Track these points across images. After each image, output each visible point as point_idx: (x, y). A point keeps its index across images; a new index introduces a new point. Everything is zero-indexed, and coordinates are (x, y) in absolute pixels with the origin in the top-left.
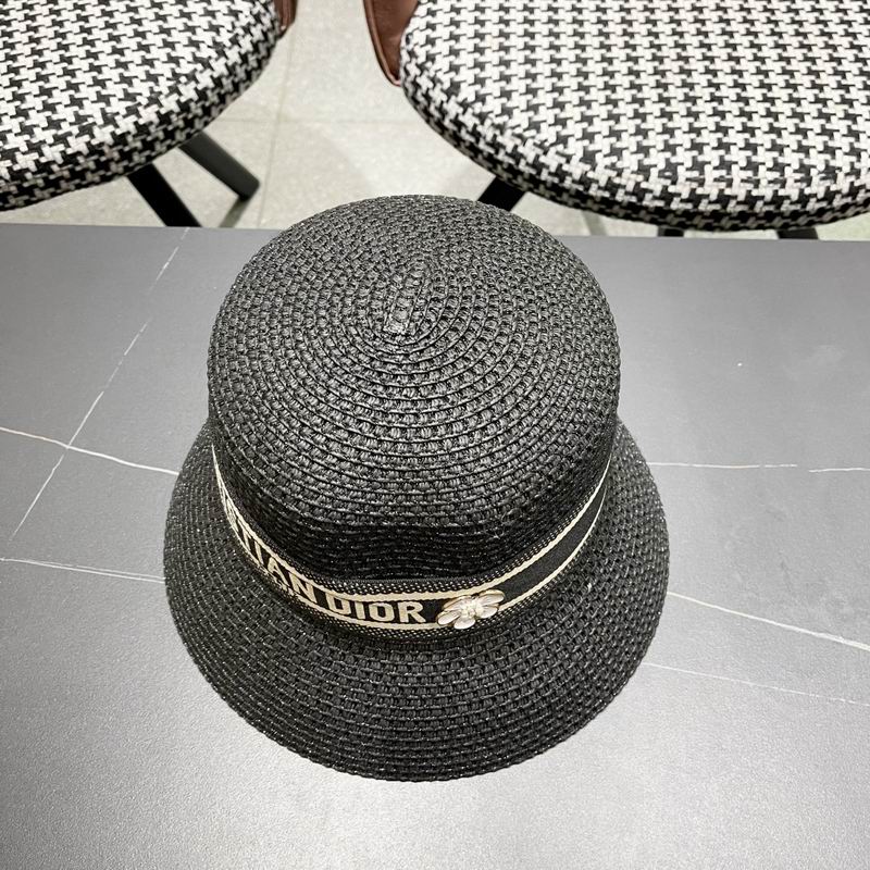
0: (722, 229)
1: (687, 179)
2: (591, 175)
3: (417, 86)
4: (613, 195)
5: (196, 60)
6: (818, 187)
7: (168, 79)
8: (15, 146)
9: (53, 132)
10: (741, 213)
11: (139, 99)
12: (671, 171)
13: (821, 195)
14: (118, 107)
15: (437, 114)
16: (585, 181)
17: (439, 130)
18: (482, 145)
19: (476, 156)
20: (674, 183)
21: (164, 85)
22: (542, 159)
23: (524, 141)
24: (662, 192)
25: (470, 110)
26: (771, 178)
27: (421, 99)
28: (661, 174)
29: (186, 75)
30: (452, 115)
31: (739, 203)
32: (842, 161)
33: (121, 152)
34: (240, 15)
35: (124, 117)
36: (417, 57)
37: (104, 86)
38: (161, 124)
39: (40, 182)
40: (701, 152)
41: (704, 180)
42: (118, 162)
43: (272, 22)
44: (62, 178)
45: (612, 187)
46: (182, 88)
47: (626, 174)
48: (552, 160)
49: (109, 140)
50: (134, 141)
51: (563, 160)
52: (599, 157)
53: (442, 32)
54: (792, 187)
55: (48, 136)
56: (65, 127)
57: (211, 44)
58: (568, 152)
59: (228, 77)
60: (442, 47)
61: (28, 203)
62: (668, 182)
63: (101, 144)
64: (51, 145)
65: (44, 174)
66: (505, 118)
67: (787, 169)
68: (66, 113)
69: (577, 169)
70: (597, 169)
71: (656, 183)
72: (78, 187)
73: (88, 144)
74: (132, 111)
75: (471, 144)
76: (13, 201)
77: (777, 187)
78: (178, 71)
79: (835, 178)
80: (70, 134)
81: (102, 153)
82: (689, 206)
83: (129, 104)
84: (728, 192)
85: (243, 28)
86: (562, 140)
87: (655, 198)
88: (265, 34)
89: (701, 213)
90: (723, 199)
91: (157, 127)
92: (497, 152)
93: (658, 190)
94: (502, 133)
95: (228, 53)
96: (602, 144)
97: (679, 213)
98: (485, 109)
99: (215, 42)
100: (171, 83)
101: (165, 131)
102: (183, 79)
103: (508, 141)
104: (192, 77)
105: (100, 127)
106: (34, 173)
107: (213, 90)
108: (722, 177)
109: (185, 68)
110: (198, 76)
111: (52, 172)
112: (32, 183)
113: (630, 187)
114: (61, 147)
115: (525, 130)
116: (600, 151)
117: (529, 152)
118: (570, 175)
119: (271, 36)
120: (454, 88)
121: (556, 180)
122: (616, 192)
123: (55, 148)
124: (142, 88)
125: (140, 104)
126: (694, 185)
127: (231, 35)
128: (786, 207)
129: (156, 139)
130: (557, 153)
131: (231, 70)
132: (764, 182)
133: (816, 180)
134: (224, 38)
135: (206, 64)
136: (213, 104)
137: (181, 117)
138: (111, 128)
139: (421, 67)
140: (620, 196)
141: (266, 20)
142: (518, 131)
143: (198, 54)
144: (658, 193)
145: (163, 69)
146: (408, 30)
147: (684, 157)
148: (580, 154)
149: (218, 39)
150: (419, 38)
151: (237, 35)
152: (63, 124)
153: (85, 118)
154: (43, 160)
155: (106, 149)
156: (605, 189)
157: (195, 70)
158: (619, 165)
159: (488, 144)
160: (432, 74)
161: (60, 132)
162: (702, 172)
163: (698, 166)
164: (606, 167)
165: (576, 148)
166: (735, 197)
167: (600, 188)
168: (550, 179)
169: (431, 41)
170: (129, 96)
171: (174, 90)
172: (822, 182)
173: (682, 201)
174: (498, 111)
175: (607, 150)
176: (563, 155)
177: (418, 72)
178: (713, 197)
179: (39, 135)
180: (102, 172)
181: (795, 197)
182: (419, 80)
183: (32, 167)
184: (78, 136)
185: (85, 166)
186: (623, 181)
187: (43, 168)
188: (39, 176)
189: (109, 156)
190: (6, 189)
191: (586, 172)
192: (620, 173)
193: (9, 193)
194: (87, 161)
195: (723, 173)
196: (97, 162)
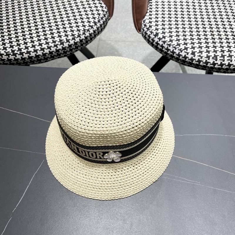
0: (228, 73)
1: (220, 60)
2: (194, 58)
3: (146, 33)
4: (200, 63)
5: (90, 26)
7: (83, 31)
8: (44, 47)
9: (54, 44)
10: (234, 69)
11: (75, 36)
12: (215, 57)
14: (70, 38)
15: (151, 41)
16: (192, 59)
17: (152, 45)
18: (164, 49)
19: (162, 52)
20: (216, 61)
21: (81, 32)
22: (181, 53)
23: (176, 49)
24: (213, 63)
25: (161, 40)
27: (147, 37)
28: (213, 58)
29: (87, 30)
30: (156, 41)
31: (234, 66)
33: (70, 49)
34: (101, 15)
35: (72, 40)
36: (147, 26)
37: (67, 32)
38: (80, 42)
39: (50, 56)
40: (224, 53)
41: (224, 60)
42: (69, 52)
43: (108, 16)
44: (55, 55)
45: (199, 61)
46: (86, 33)
47: (203, 58)
48: (183, 54)
50: (73, 46)
51: (186, 54)
52: (196, 53)
53: (154, 20)
55: (53, 45)
56: (57, 43)
57: (93, 22)
58: (187, 52)
59: (97, 30)
60: (153, 24)
61: (46, 62)
62: (215, 60)
63: (66, 47)
64: (53, 47)
65: (51, 55)
66: (171, 42)
68: (57, 39)
69: (190, 56)
70: (195, 56)
71: (211, 60)
72: (58, 58)
73: (62, 47)
74: (74, 39)
75: (161, 49)
76: (42, 61)
78: (85, 29)
80: (58, 44)
81: (65, 49)
82: (220, 67)
83: (73, 37)
84: (231, 63)
85: (101, 18)
86: (186, 49)
87: (211, 64)
88: (106, 19)
89: (223, 69)
90: (229, 65)
91: (79, 43)
92: (168, 51)
93: (212, 62)
94: (170, 46)
95: (97, 24)
96: (197, 50)
97: (217, 68)
98: (165, 40)
99: (94, 21)
100: (83, 32)
101: (81, 44)
102: (86, 31)
103: (171, 48)
104: (88, 30)
105: (66, 43)
106: (48, 54)
107: (93, 33)
108: (229, 59)
109: (87, 28)
110: (90, 30)
111: (53, 54)
112: (47, 57)
113: (204, 61)
114: (56, 48)
115: (176, 46)
116: (196, 52)
117: (177, 51)
118: (188, 58)
119: (107, 20)
120: (157, 35)
121: (184, 59)
122: (200, 62)
123: (54, 48)
124: (76, 33)
125: (75, 37)
126: (222, 61)
127: (98, 20)
129: (79, 46)
130: (185, 52)
131: (98, 28)
134: (96, 20)
135: (92, 27)
136: (93, 37)
137: (85, 40)
138: (68, 43)
139: (148, 29)
140: (201, 63)
141: (106, 16)
142: (174, 46)
143: (90, 25)
145: (81, 28)
146: (144, 19)
147: (219, 54)
148: (191, 52)
149: (95, 21)
150: (147, 21)
151: (100, 20)
152: (56, 42)
153: (62, 40)
154: (51, 51)
155: (66, 48)
156: (197, 61)
157: (89, 28)
158: (201, 55)
159: (165, 49)
160: (151, 31)
161: (56, 44)
162: (224, 58)
163: (223, 56)
164: (198, 56)
165: (190, 51)
167: (196, 61)
168: (182, 58)
169: (150, 22)
170: (73, 35)
171: (84, 33)
173: (218, 65)
174: (169, 41)
175: (198, 52)
176: (186, 52)
177: (147, 30)
178: (227, 64)
179: (50, 44)
180: (65, 54)
182: (147, 32)
183: (48, 52)
184: (60, 45)
185: (61, 52)
186: (202, 60)
187: (51, 53)
188: (49, 55)
189: (67, 50)
190: (41, 58)
191: (192, 57)
192: (202, 58)
193: (42, 59)
194: (61, 51)
195: (230, 58)
196: (64, 51)
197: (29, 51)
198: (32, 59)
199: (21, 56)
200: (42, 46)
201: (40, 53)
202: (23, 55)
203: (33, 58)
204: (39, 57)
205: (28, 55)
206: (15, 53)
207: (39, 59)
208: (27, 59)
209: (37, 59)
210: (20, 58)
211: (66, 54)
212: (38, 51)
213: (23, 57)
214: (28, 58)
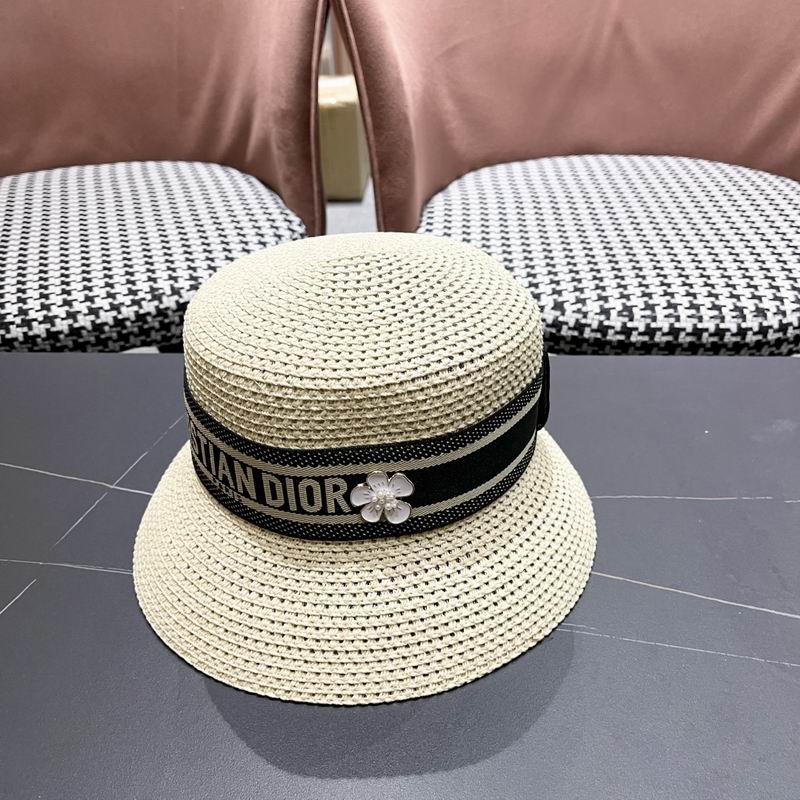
1: (643, 317)
2: (561, 319)
4: (581, 333)
6: (752, 323)
8: (100, 306)
9: (131, 297)
10: (691, 343)
13: (756, 329)
14: (184, 284)
16: (557, 325)
20: (631, 320)
24: (622, 327)
26: (712, 315)
31: (688, 334)
32: (768, 304)
35: (188, 290)
37: (175, 271)
39: (115, 335)
40: (651, 298)
41: (655, 317)
44: (131, 333)
45: (579, 327)
47: (590, 315)
49: (173, 306)
52: (566, 305)
54: (730, 322)
55: (127, 300)
62: (626, 319)
63: (167, 309)
64: (128, 306)
65: (119, 329)
67: (723, 309)
68: (143, 286)
70: (566, 313)
71: (616, 321)
73: (157, 307)
76: (89, 348)
77: (718, 321)
79: (765, 316)
80: (144, 299)
81: (166, 316)
82: (646, 338)
83: (193, 282)
84: (677, 325)
86: (537, 296)
87: (617, 333)
89: (657, 345)
90: (674, 332)
93: (618, 326)
96: (569, 297)
97: (638, 345)
105: (168, 296)
106: (111, 327)
108: (671, 314)
111: (125, 327)
112: (108, 335)
113: (595, 325)
114: (136, 308)
116: (568, 301)
118: (545, 320)
122: (584, 330)
123: (130, 309)
126: (648, 321)
128: (728, 338)
132: (706, 318)
133: (749, 317)
138: (176, 297)
140: (587, 334)
144: (618, 328)
147: (637, 302)
148: (552, 305)
152: (139, 293)
153: (157, 289)
154: (120, 317)
155: (170, 313)
156: (574, 329)
158: (584, 309)
161: (137, 298)
162: (653, 310)
164: (574, 312)
165: (547, 301)
166: (684, 330)
167: (570, 328)
170: (192, 278)
172: (755, 319)
173: (640, 334)
175: (574, 301)
178: (666, 329)
179: (120, 299)
180: (164, 332)
181: (734, 329)
183: (111, 322)
184: (150, 301)
185: (152, 325)
186: (588, 321)
187: (119, 323)
188: (114, 329)
189: (172, 319)
190: (86, 339)
191: (557, 317)
192: (585, 315)
193: (88, 342)
194: (153, 321)
195: (671, 311)
196: (161, 323)
197: (50, 314)
198: (58, 340)
199: (25, 329)
200: (93, 301)
201: (84, 321)
202: (30, 328)
203: (62, 336)
204: (81, 336)
205: (48, 326)
206: (6, 321)
207: (81, 340)
208: (43, 340)
209: (75, 342)
210: (21, 339)
211: (169, 334)
212: (80, 317)
213: (31, 333)
214: (44, 335)
